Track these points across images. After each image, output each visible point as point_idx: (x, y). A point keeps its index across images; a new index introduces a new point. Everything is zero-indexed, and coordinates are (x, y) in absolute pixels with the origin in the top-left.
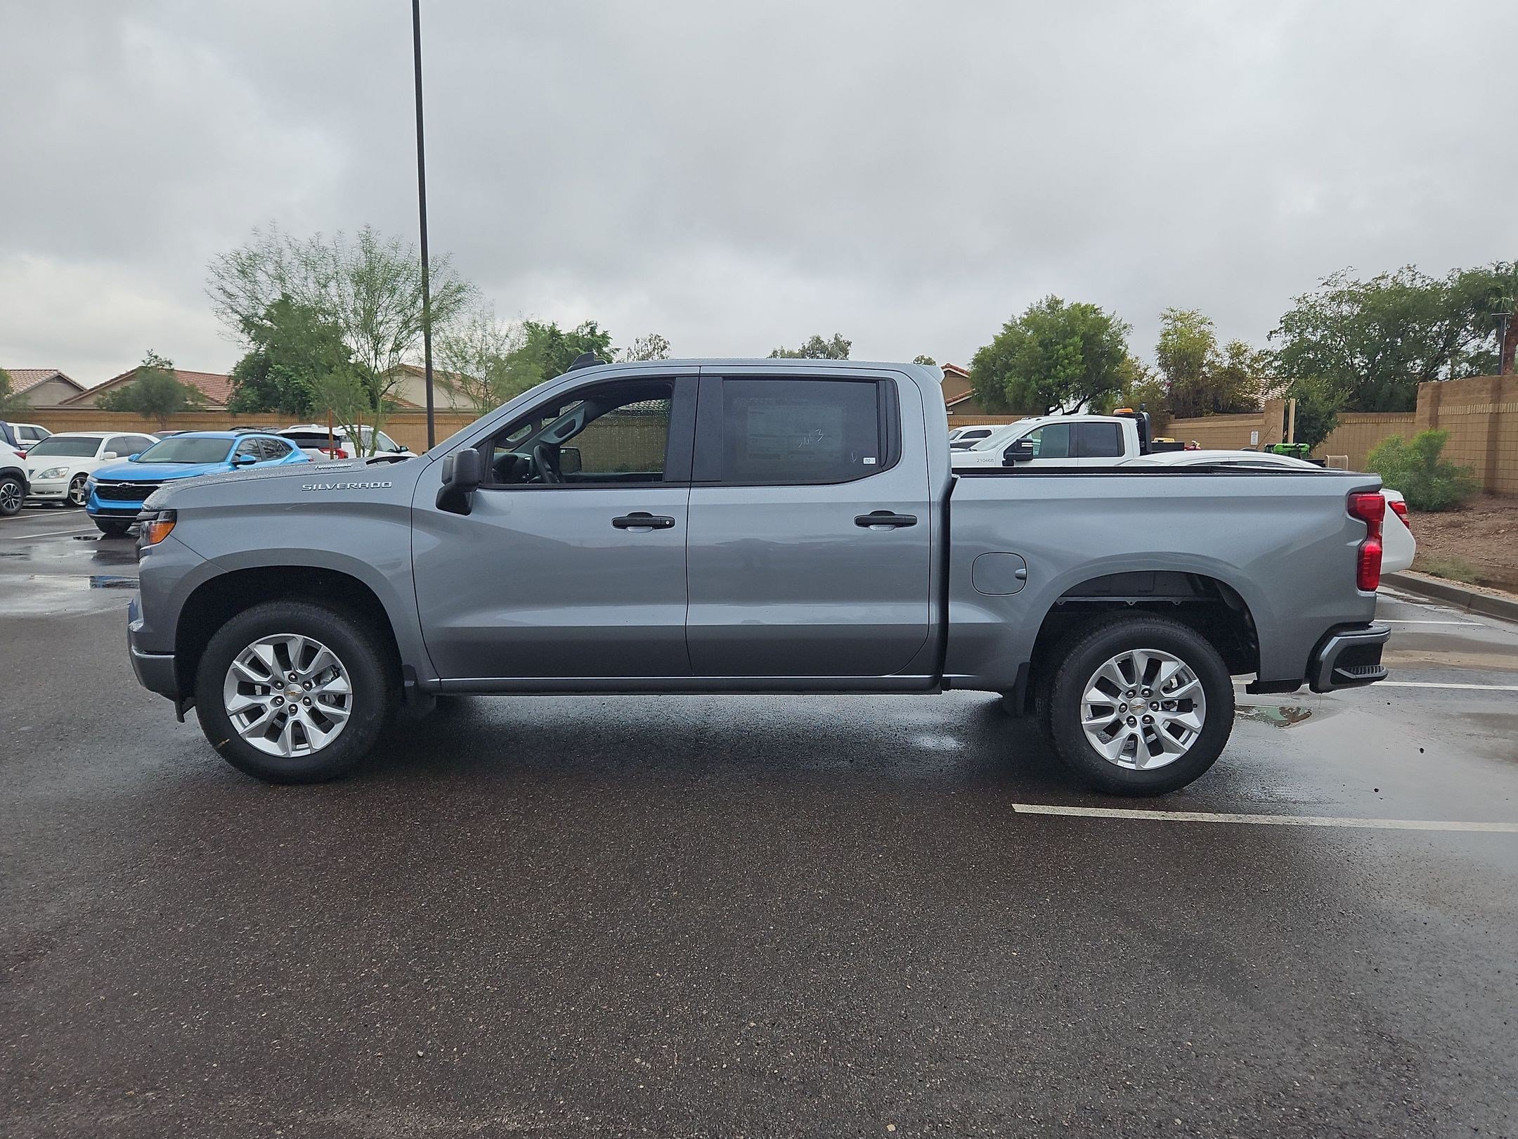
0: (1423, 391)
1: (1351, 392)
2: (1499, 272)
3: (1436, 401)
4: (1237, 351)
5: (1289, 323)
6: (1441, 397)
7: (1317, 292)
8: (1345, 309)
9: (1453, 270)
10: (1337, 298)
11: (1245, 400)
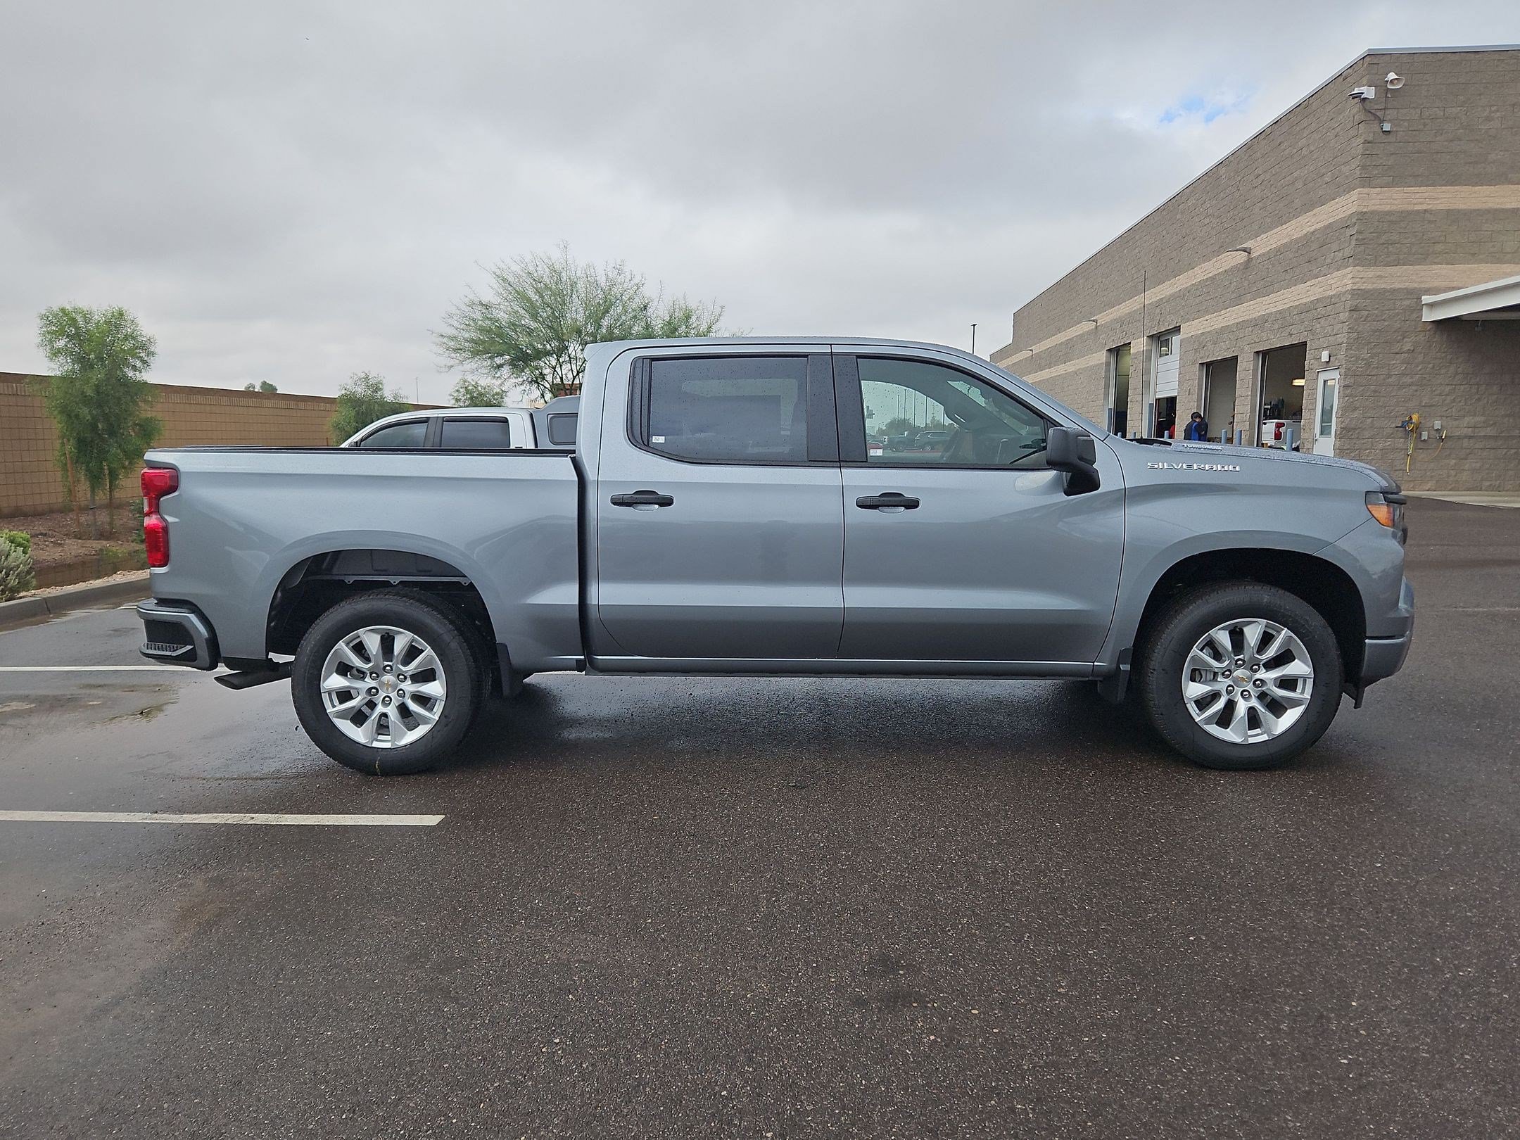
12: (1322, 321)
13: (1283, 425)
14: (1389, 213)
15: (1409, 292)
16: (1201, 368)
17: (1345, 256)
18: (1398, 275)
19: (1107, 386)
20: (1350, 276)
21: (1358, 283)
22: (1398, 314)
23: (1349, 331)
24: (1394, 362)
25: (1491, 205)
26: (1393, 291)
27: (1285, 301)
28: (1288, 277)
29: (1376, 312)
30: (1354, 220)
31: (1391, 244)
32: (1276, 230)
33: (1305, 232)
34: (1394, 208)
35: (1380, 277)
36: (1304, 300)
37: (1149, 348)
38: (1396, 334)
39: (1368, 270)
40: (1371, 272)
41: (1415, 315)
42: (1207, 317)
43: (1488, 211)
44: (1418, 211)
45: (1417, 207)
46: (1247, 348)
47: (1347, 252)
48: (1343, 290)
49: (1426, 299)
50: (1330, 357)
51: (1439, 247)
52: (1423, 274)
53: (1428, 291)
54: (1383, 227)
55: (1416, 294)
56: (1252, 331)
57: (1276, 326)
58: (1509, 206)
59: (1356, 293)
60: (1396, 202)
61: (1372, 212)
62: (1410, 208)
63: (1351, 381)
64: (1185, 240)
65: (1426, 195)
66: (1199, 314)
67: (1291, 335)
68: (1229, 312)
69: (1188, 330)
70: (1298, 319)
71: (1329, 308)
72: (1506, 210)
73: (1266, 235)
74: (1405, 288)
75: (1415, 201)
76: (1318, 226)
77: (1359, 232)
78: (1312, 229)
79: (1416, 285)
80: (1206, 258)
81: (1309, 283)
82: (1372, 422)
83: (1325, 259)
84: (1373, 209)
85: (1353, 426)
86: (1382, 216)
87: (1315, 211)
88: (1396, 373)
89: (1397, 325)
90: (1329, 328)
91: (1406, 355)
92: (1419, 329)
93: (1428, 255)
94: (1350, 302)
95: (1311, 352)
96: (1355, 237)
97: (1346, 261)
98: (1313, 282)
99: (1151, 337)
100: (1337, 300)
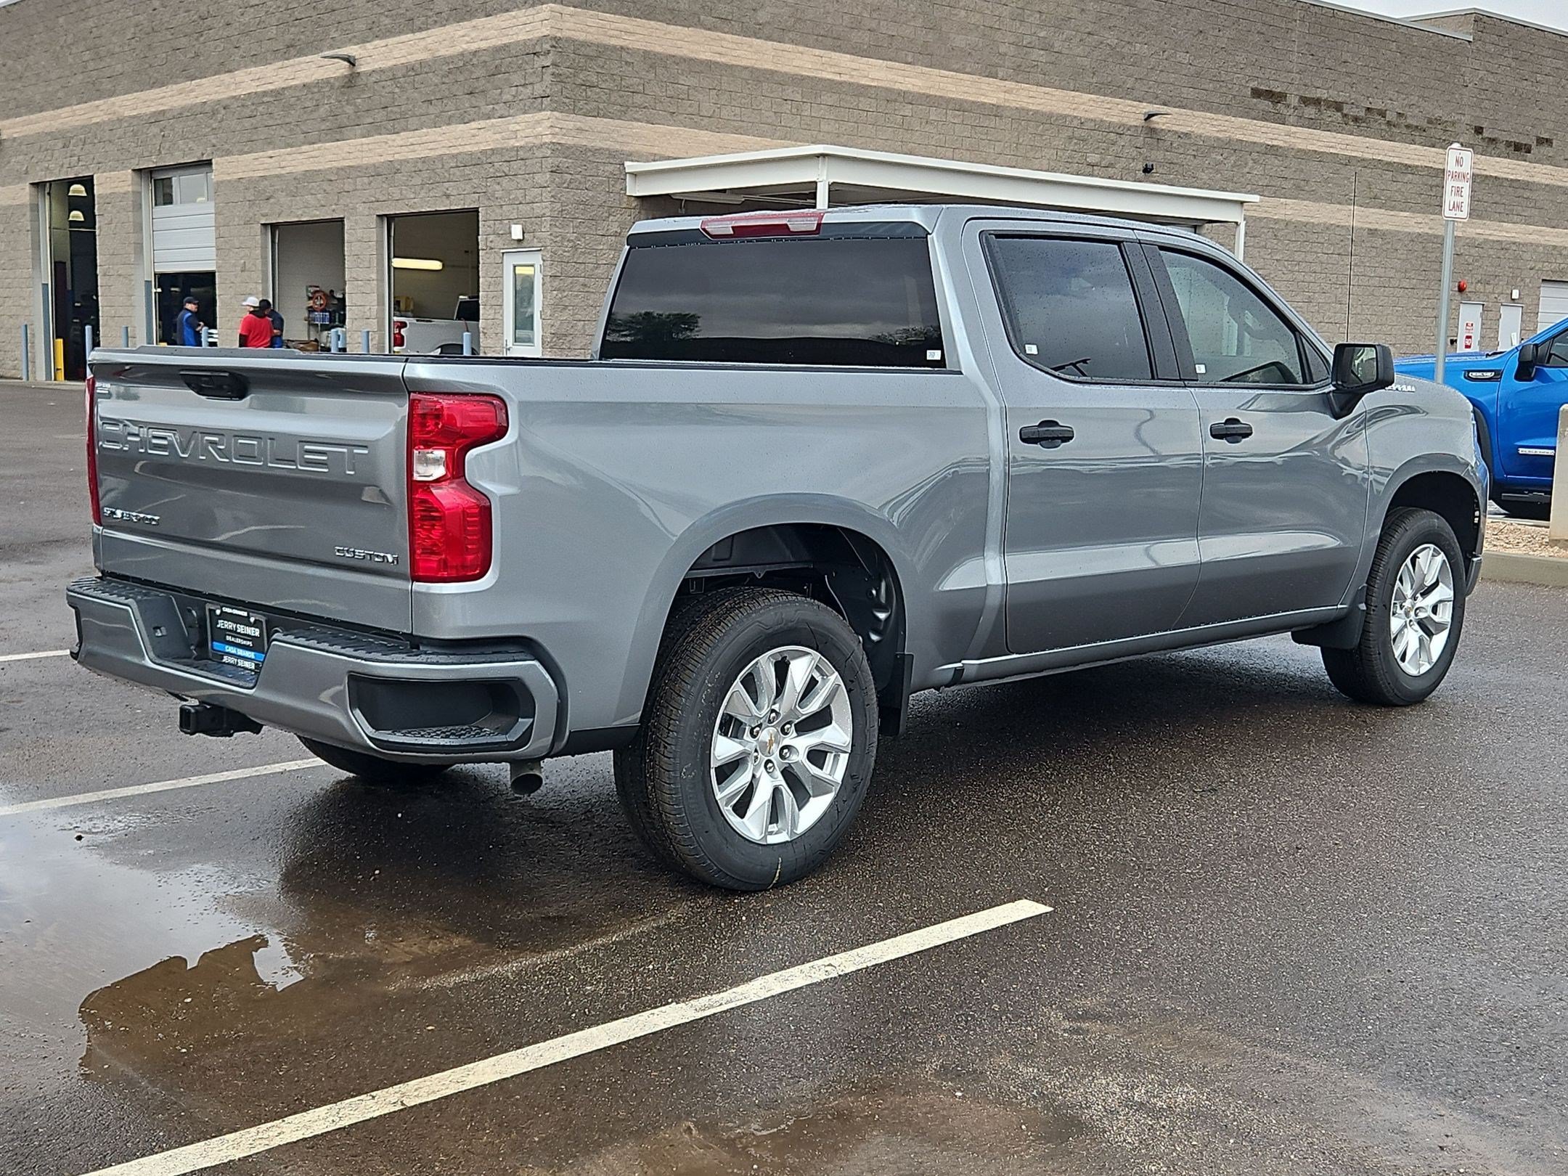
12: (505, 181)
13: (403, 325)
14: (585, 44)
15: (612, 154)
16: (264, 231)
17: (536, 94)
18: (599, 129)
19: (36, 246)
20: (548, 124)
21: (557, 134)
22: (601, 183)
23: (552, 199)
24: (601, 247)
25: (685, 52)
26: (596, 151)
27: (431, 146)
28: (432, 109)
29: (579, 176)
30: (547, 47)
31: (590, 86)
32: (403, 38)
33: (458, 49)
34: (590, 38)
35: (580, 130)
36: (468, 148)
37: (137, 188)
38: (601, 209)
39: (566, 118)
40: (572, 122)
41: (618, 186)
42: (270, 153)
43: (685, 60)
44: (615, 47)
45: (613, 42)
46: (360, 207)
47: (539, 89)
48: (537, 142)
49: (630, 166)
50: (524, 233)
51: (638, 99)
52: (623, 132)
53: (631, 156)
54: (579, 62)
55: (618, 158)
56: (370, 184)
57: (417, 180)
58: (702, 57)
59: (558, 149)
60: (591, 30)
61: (568, 40)
62: (607, 41)
63: (556, 270)
64: (208, 22)
65: (621, 26)
66: (250, 145)
67: (448, 196)
68: (319, 149)
69: (224, 168)
70: (458, 173)
71: (515, 165)
72: (702, 62)
73: (383, 42)
74: (607, 149)
75: (611, 32)
76: (484, 45)
77: (555, 65)
78: (474, 47)
79: (618, 147)
80: (257, 59)
81: (474, 125)
82: (584, 326)
83: (501, 94)
84: (567, 35)
85: (563, 331)
86: (578, 47)
87: (475, 22)
88: (605, 262)
89: (602, 198)
90: (520, 193)
91: (613, 238)
92: (624, 206)
93: (628, 107)
94: (550, 160)
95: (488, 223)
96: (551, 70)
97: (537, 103)
98: (482, 123)
99: (138, 171)
100: (528, 155)
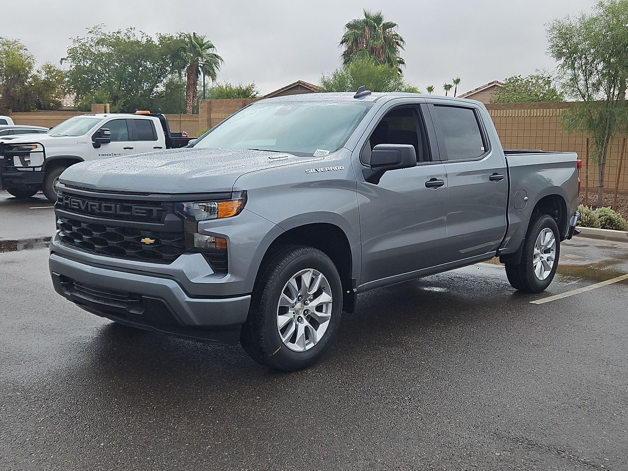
0: (202, 105)
1: (124, 101)
2: (181, 38)
3: (209, 111)
4: (49, 69)
5: (73, 54)
6: (212, 108)
7: (87, 38)
8: (104, 50)
9: (157, 33)
10: (101, 42)
11: (53, 102)
